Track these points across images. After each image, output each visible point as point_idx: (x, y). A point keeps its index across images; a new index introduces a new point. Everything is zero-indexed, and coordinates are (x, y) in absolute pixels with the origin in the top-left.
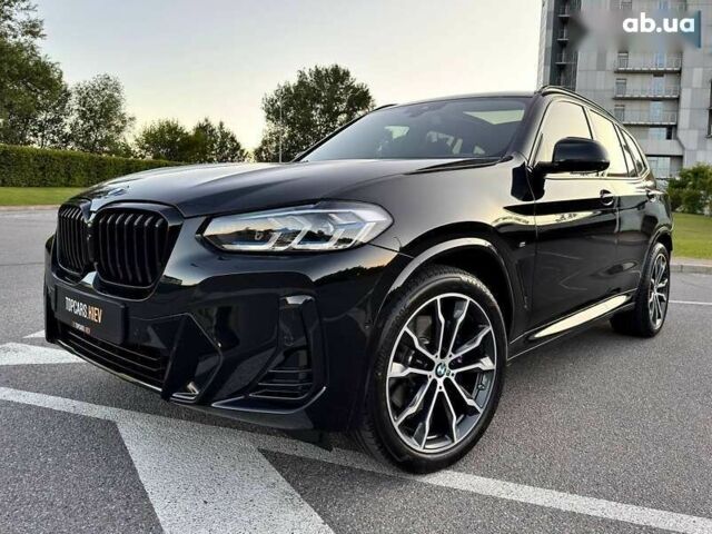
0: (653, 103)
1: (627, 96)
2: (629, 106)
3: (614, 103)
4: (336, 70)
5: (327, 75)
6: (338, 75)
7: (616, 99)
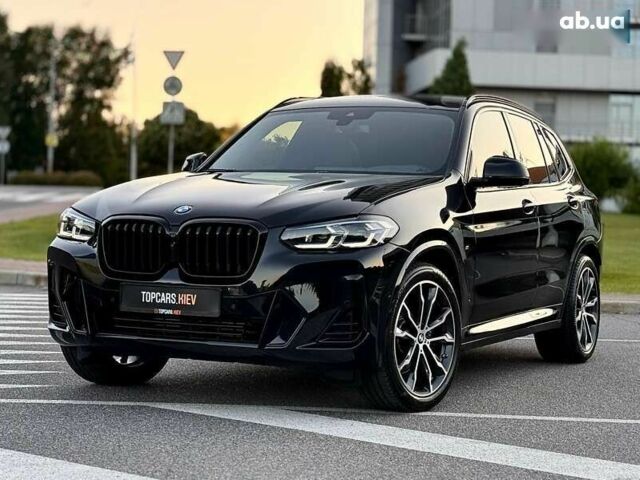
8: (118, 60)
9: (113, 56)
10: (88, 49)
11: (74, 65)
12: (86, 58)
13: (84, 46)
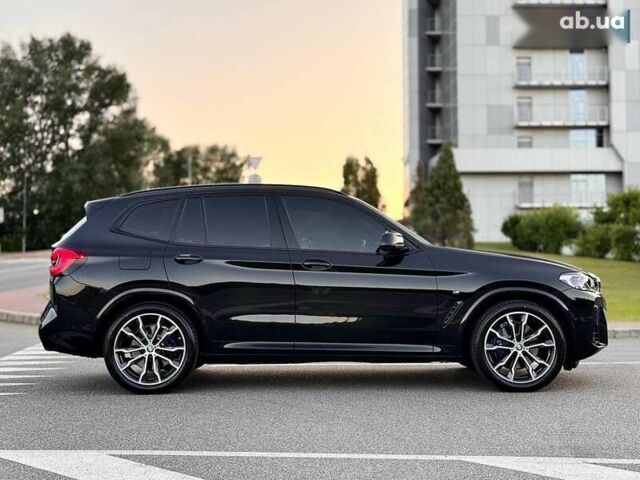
0: (573, 94)
1: (534, 82)
2: (538, 98)
3: (517, 94)
4: (67, 42)
5: (52, 48)
6: (72, 50)
7: (518, 88)
8: (242, 165)
9: (238, 163)
10: (222, 160)
11: (213, 169)
12: (221, 165)
13: (219, 158)
